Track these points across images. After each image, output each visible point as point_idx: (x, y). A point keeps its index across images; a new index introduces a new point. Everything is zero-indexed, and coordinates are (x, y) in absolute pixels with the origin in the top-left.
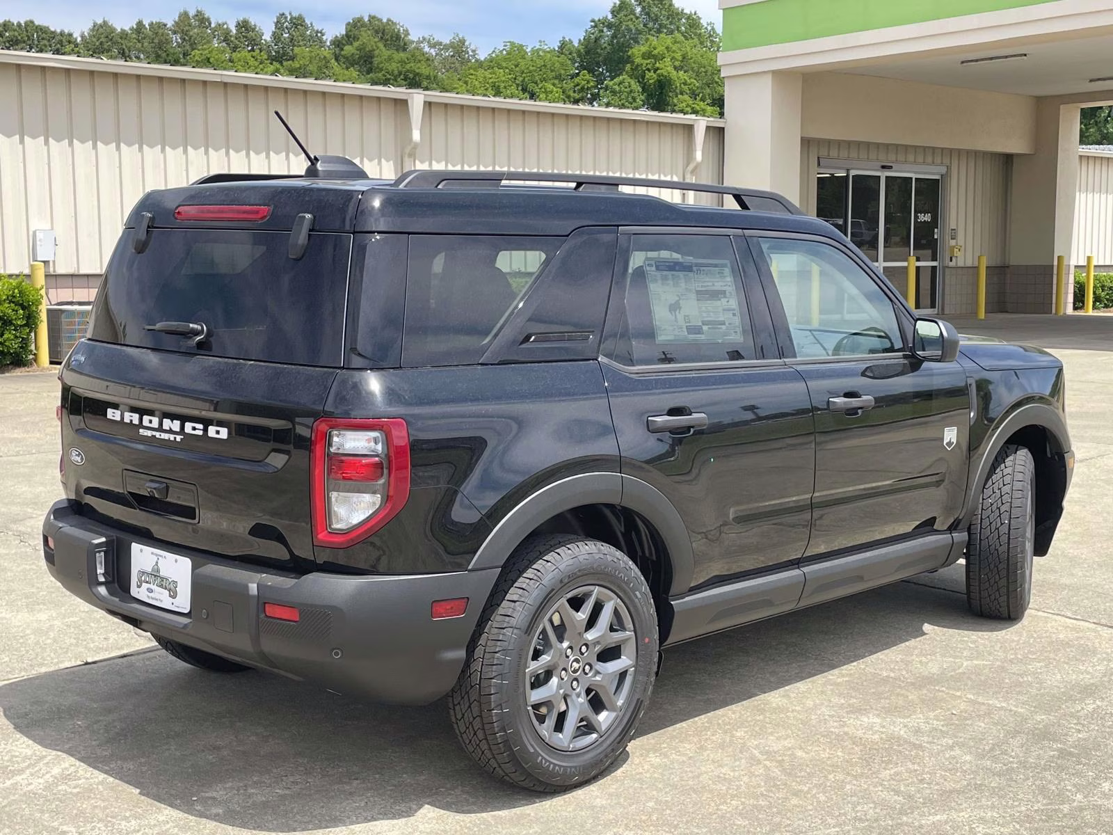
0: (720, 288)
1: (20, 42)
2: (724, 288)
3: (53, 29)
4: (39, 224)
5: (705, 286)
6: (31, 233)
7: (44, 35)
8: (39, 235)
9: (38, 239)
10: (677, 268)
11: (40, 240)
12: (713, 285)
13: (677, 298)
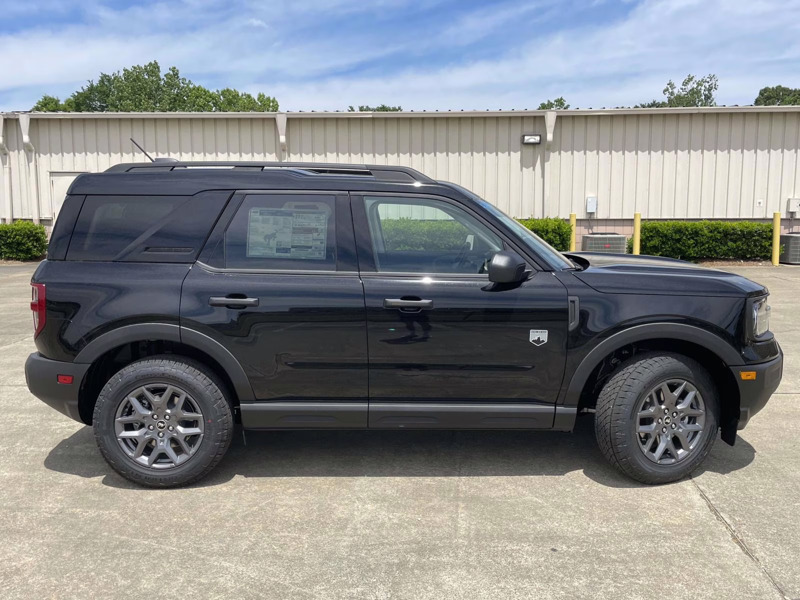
0: (314, 226)
1: (772, 98)
2: (317, 227)
3: (790, 89)
4: (590, 195)
5: (301, 225)
6: (586, 200)
7: (786, 93)
8: (589, 200)
9: (588, 202)
10: (279, 214)
11: (589, 202)
12: (309, 224)
13: (275, 232)
